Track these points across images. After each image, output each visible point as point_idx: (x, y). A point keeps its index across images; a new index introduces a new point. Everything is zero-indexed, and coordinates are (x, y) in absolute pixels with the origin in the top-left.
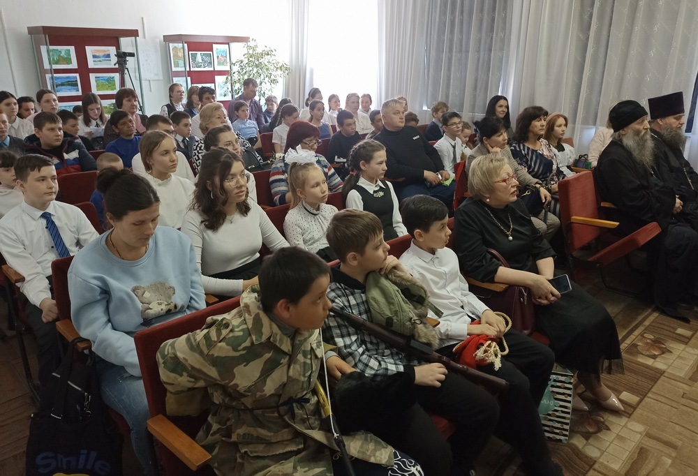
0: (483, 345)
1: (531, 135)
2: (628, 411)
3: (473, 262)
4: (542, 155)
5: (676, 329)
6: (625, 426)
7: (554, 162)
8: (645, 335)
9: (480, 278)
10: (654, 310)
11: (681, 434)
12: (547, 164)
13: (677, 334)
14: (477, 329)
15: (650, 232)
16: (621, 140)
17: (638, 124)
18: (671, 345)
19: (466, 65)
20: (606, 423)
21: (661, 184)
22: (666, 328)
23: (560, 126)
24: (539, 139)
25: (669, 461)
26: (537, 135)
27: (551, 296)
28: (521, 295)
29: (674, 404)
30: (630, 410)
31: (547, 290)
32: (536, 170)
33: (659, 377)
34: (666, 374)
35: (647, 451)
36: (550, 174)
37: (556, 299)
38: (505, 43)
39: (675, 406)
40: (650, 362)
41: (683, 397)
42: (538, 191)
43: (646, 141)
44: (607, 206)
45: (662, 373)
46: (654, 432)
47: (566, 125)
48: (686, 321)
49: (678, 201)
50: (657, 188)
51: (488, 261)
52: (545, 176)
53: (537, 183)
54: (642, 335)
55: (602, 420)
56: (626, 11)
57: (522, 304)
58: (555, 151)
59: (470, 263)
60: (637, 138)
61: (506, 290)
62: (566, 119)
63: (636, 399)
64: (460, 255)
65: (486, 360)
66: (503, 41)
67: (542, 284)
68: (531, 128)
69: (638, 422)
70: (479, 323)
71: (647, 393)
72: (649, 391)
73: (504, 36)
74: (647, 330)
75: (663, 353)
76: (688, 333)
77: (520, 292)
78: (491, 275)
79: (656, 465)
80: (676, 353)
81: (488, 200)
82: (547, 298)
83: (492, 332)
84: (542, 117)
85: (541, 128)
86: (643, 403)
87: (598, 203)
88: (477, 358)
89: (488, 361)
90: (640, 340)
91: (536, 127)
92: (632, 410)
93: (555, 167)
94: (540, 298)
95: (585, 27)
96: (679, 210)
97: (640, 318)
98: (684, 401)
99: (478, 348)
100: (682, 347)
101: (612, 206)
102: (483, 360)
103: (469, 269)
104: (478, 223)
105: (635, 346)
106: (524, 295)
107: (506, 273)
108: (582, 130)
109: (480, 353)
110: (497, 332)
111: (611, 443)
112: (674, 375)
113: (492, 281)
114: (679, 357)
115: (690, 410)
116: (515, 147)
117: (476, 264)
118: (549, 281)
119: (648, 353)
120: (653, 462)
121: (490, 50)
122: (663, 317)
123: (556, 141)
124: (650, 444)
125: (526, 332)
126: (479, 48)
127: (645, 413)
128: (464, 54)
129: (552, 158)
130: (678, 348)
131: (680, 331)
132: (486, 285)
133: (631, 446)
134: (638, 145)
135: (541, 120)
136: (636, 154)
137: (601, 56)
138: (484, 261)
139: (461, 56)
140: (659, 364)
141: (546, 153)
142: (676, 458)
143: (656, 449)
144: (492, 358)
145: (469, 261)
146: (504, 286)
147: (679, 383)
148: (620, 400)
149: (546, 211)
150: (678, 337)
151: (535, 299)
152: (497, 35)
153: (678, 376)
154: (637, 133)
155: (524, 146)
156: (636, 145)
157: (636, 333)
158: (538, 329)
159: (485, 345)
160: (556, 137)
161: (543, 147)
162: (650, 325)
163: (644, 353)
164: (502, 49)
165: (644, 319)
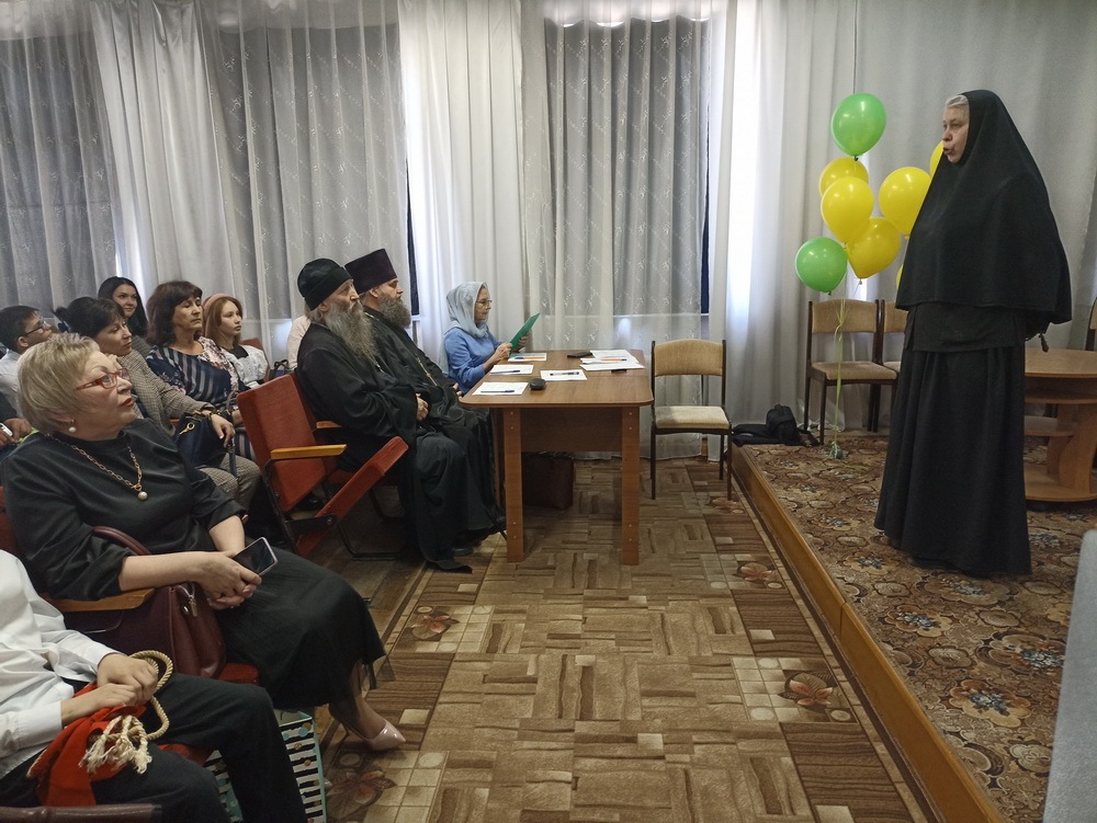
0: (99, 732)
1: (178, 331)
2: (416, 738)
3: (62, 564)
4: (208, 363)
5: (457, 587)
6: (417, 766)
7: (232, 373)
8: (420, 610)
9: (86, 591)
10: (425, 570)
11: (492, 740)
12: (221, 377)
13: (460, 593)
14: (87, 702)
15: (392, 453)
16: (323, 321)
17: (341, 293)
18: (456, 612)
19: (41, 229)
20: (388, 777)
21: (393, 380)
22: (443, 589)
23: (230, 315)
24: (196, 338)
25: (485, 792)
26: (190, 330)
27: (242, 584)
28: (182, 599)
29: (475, 698)
30: (417, 736)
31: (233, 575)
32: (201, 389)
33: (450, 666)
34: (457, 658)
35: (453, 790)
36: (228, 394)
37: (254, 588)
38: (109, 190)
39: (477, 700)
40: (432, 648)
41: (484, 682)
42: (209, 422)
43: (359, 318)
44: (325, 426)
45: (451, 657)
46: (458, 755)
47: (240, 313)
48: (467, 570)
49: (420, 401)
50: (389, 387)
51: (98, 551)
52: (221, 398)
53: (204, 408)
54: (415, 611)
55: (380, 773)
56: (295, 141)
57: (187, 618)
58: (233, 357)
59: (56, 568)
60: (345, 315)
61: (149, 602)
62: (237, 303)
63: (423, 713)
64: (31, 557)
65: (115, 763)
66: (104, 185)
67: (220, 567)
68: (175, 319)
69: (434, 749)
70: (95, 686)
71: (438, 698)
72: (439, 694)
73: (105, 175)
74: (421, 601)
75: (448, 627)
76: (472, 587)
77: (180, 595)
78: (109, 580)
79: (470, 809)
80: (464, 620)
81: (72, 429)
82: (236, 592)
83: (120, 695)
84: (191, 299)
85: (193, 317)
86: (435, 716)
87: (313, 425)
88: (91, 767)
89: (120, 763)
90: (414, 621)
91: (184, 316)
92: (422, 734)
93: (234, 380)
94: (223, 595)
95: (241, 166)
96: (425, 415)
97: (408, 587)
98: (487, 687)
99: (89, 744)
100: (468, 609)
101: (335, 426)
102: (106, 765)
103: (58, 581)
104: (58, 479)
105: (408, 631)
106: (188, 599)
107: (142, 565)
108: (272, 326)
109: (96, 754)
110: (136, 691)
111: (400, 807)
112: (466, 654)
113: (115, 590)
114: (469, 625)
115: (496, 697)
116: (153, 355)
117: (71, 566)
118: (235, 558)
119: (428, 636)
120: (465, 806)
121: (83, 203)
122: (439, 575)
123: (231, 341)
124: (456, 776)
125: (209, 670)
126: (61, 196)
127: (440, 730)
128: (31, 211)
129: (227, 366)
130: (464, 613)
131: (463, 587)
132: (105, 604)
133: (429, 796)
134: (350, 326)
135: (191, 304)
136: (348, 339)
137: (275, 209)
138: (89, 556)
139: (27, 215)
140: (446, 646)
141: (214, 359)
142: (494, 782)
143: (465, 782)
144: (128, 752)
145: (53, 565)
146: (143, 595)
147: (475, 664)
148: (400, 727)
149: (231, 455)
150: (461, 597)
151: (214, 600)
152: (90, 176)
153: (473, 654)
154: (344, 306)
155: (171, 351)
156: (346, 326)
157: (407, 611)
158: (232, 655)
159: (107, 732)
160: (228, 335)
161: (208, 351)
162: (424, 593)
163: (423, 637)
164: (105, 200)
165: (414, 588)
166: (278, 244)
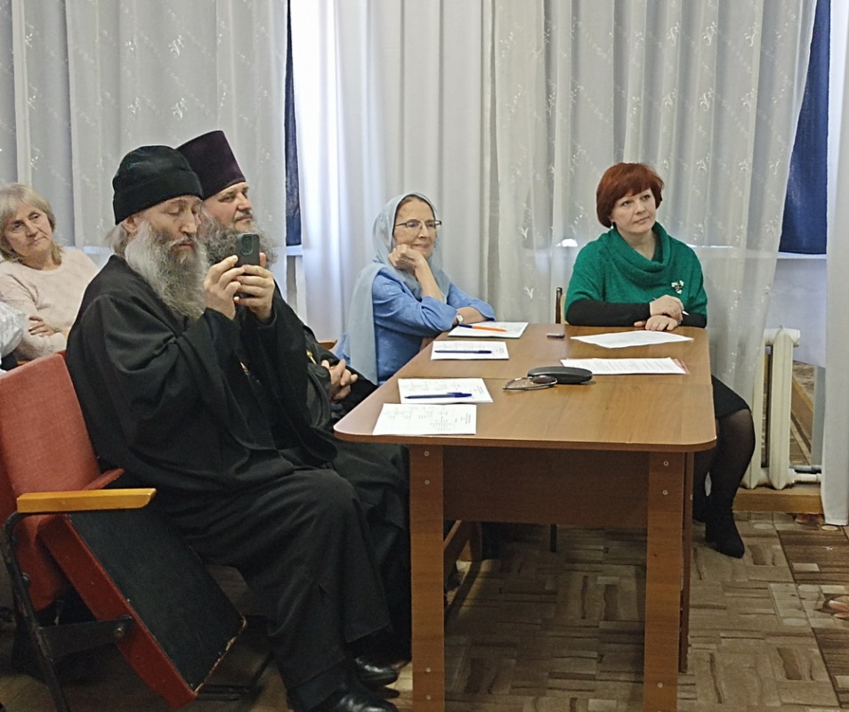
166: (57, 115)
